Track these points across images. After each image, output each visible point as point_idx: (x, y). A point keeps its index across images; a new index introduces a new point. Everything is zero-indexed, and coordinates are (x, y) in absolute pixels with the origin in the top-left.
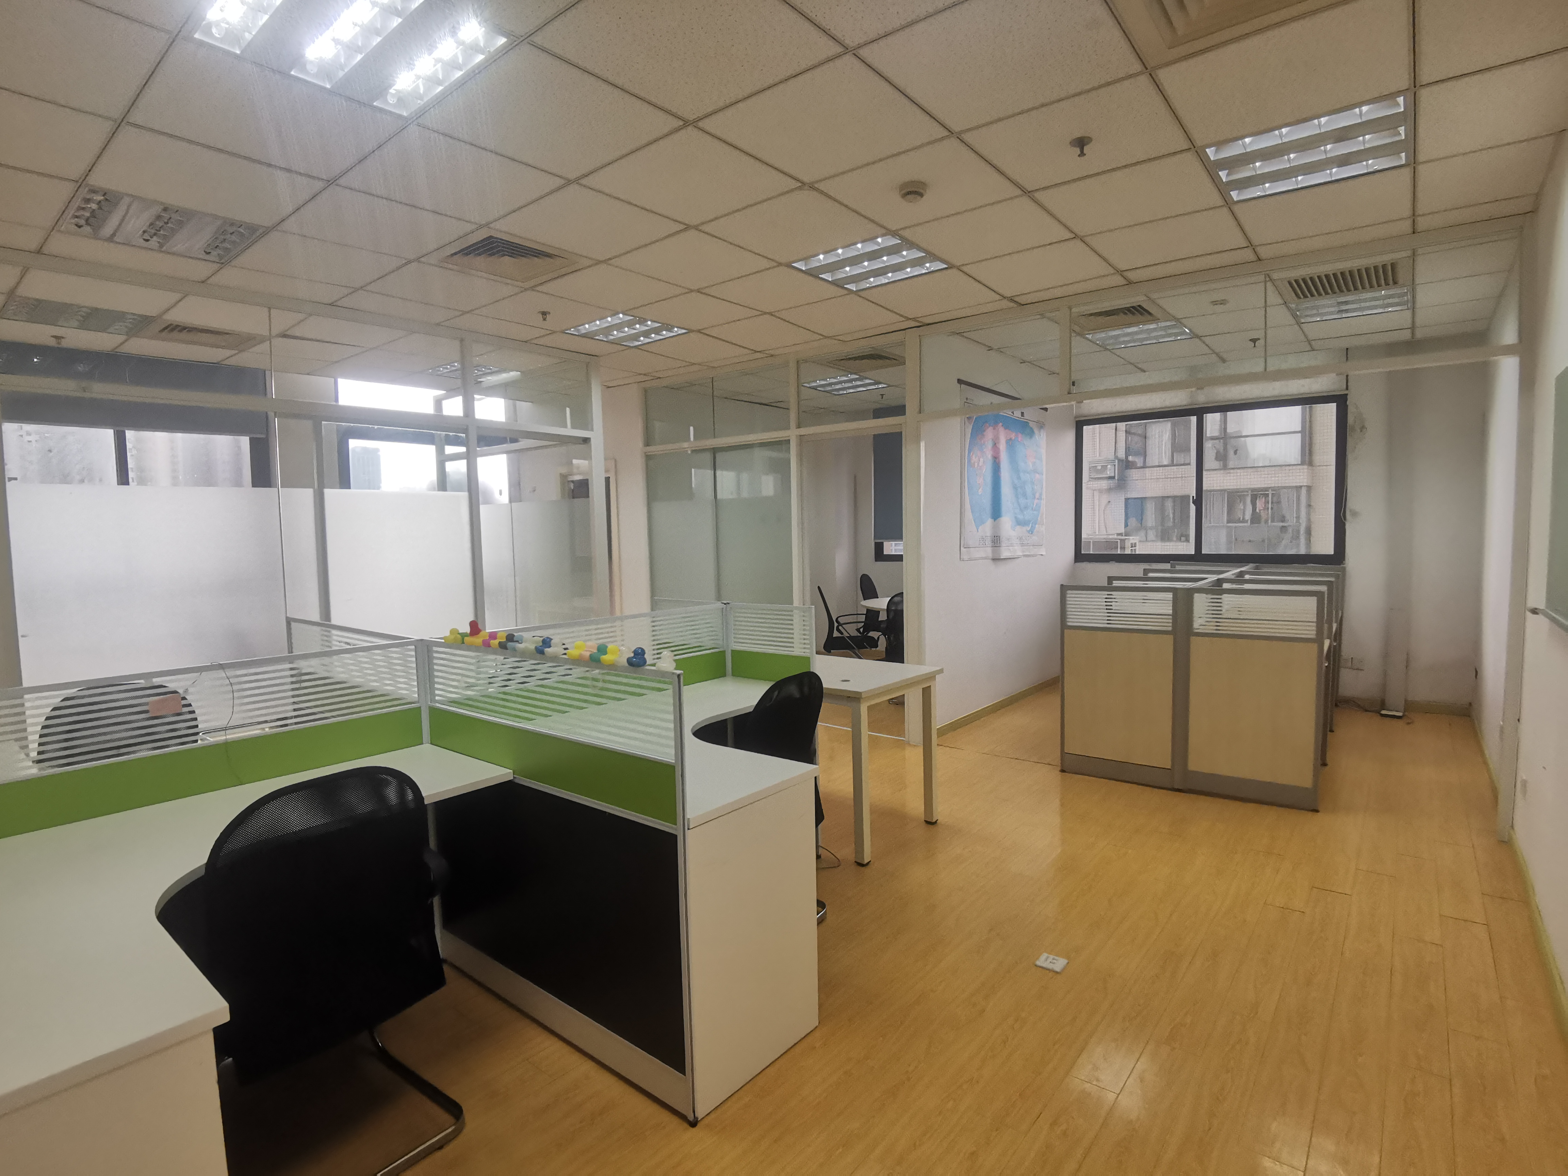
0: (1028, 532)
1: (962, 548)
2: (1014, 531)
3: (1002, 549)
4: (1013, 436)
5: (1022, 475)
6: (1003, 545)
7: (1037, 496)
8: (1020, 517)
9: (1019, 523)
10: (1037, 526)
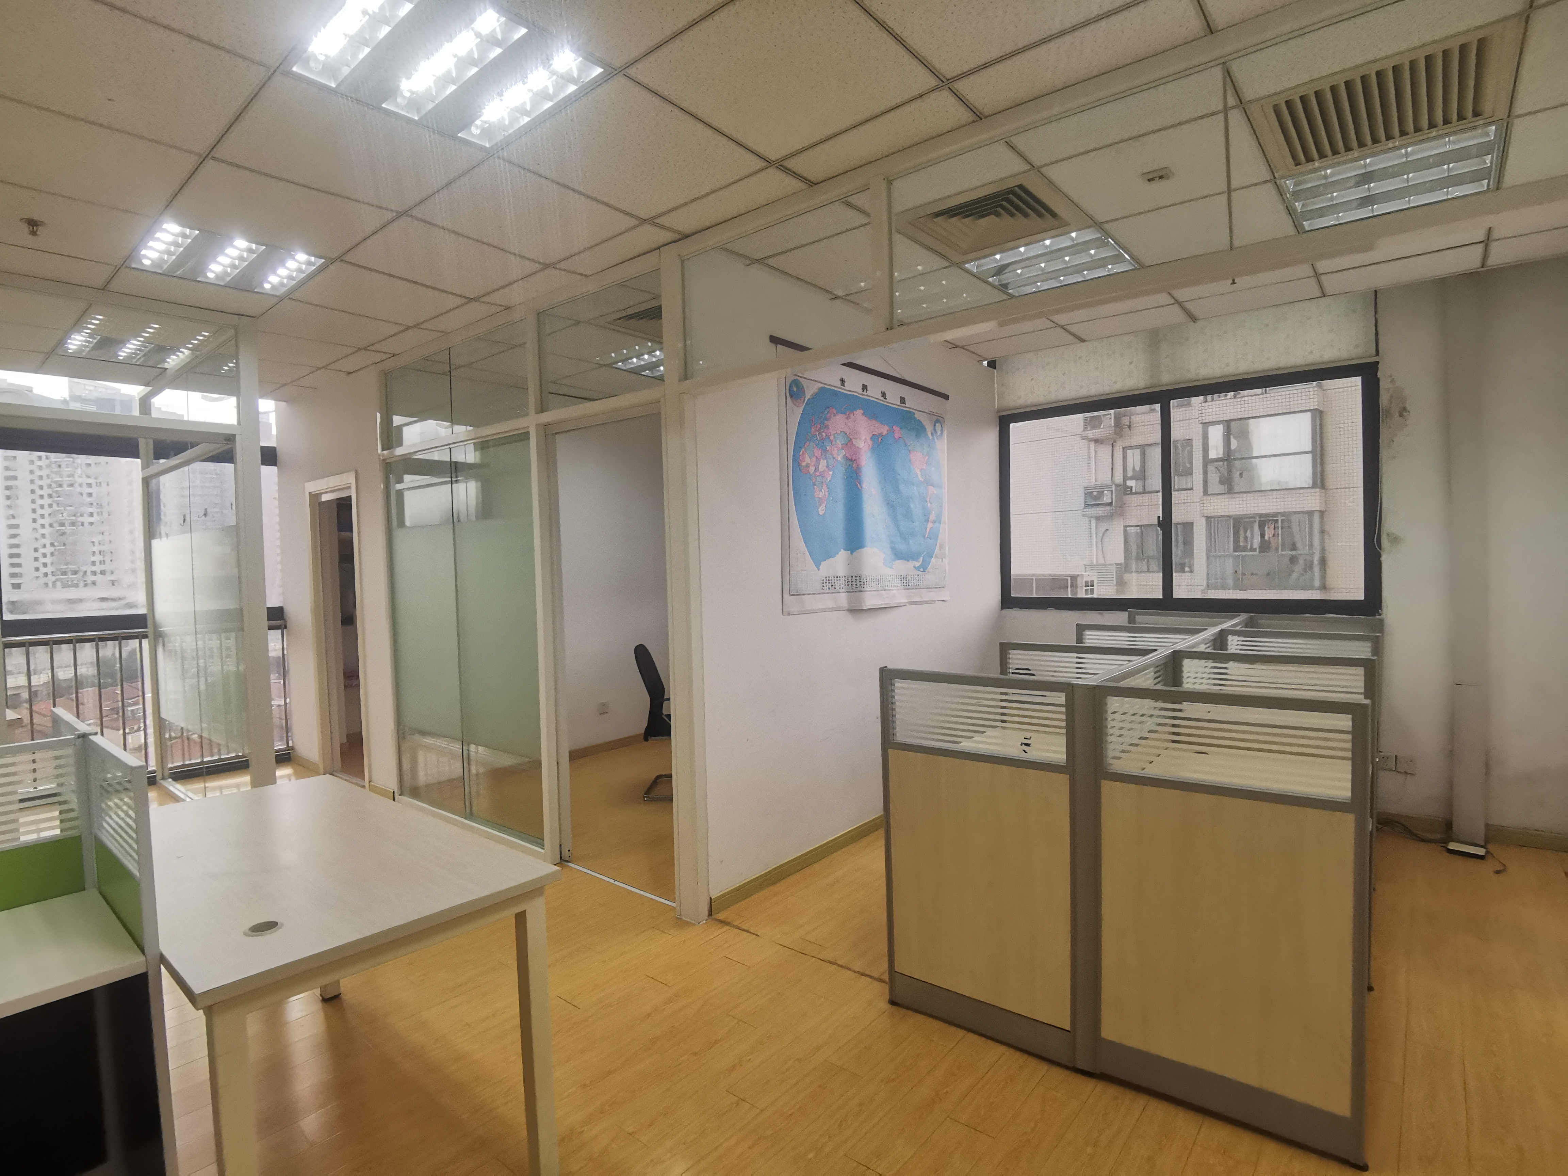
0: (917, 568)
1: (786, 596)
2: (891, 568)
3: (866, 595)
4: (884, 430)
5: (902, 487)
6: (867, 588)
7: (932, 517)
8: (902, 547)
9: (898, 555)
10: (933, 560)
